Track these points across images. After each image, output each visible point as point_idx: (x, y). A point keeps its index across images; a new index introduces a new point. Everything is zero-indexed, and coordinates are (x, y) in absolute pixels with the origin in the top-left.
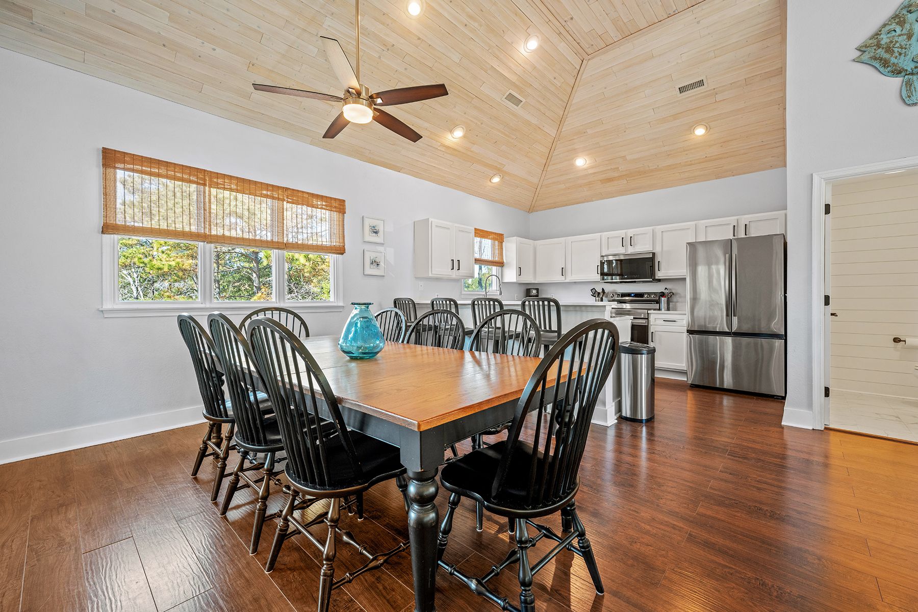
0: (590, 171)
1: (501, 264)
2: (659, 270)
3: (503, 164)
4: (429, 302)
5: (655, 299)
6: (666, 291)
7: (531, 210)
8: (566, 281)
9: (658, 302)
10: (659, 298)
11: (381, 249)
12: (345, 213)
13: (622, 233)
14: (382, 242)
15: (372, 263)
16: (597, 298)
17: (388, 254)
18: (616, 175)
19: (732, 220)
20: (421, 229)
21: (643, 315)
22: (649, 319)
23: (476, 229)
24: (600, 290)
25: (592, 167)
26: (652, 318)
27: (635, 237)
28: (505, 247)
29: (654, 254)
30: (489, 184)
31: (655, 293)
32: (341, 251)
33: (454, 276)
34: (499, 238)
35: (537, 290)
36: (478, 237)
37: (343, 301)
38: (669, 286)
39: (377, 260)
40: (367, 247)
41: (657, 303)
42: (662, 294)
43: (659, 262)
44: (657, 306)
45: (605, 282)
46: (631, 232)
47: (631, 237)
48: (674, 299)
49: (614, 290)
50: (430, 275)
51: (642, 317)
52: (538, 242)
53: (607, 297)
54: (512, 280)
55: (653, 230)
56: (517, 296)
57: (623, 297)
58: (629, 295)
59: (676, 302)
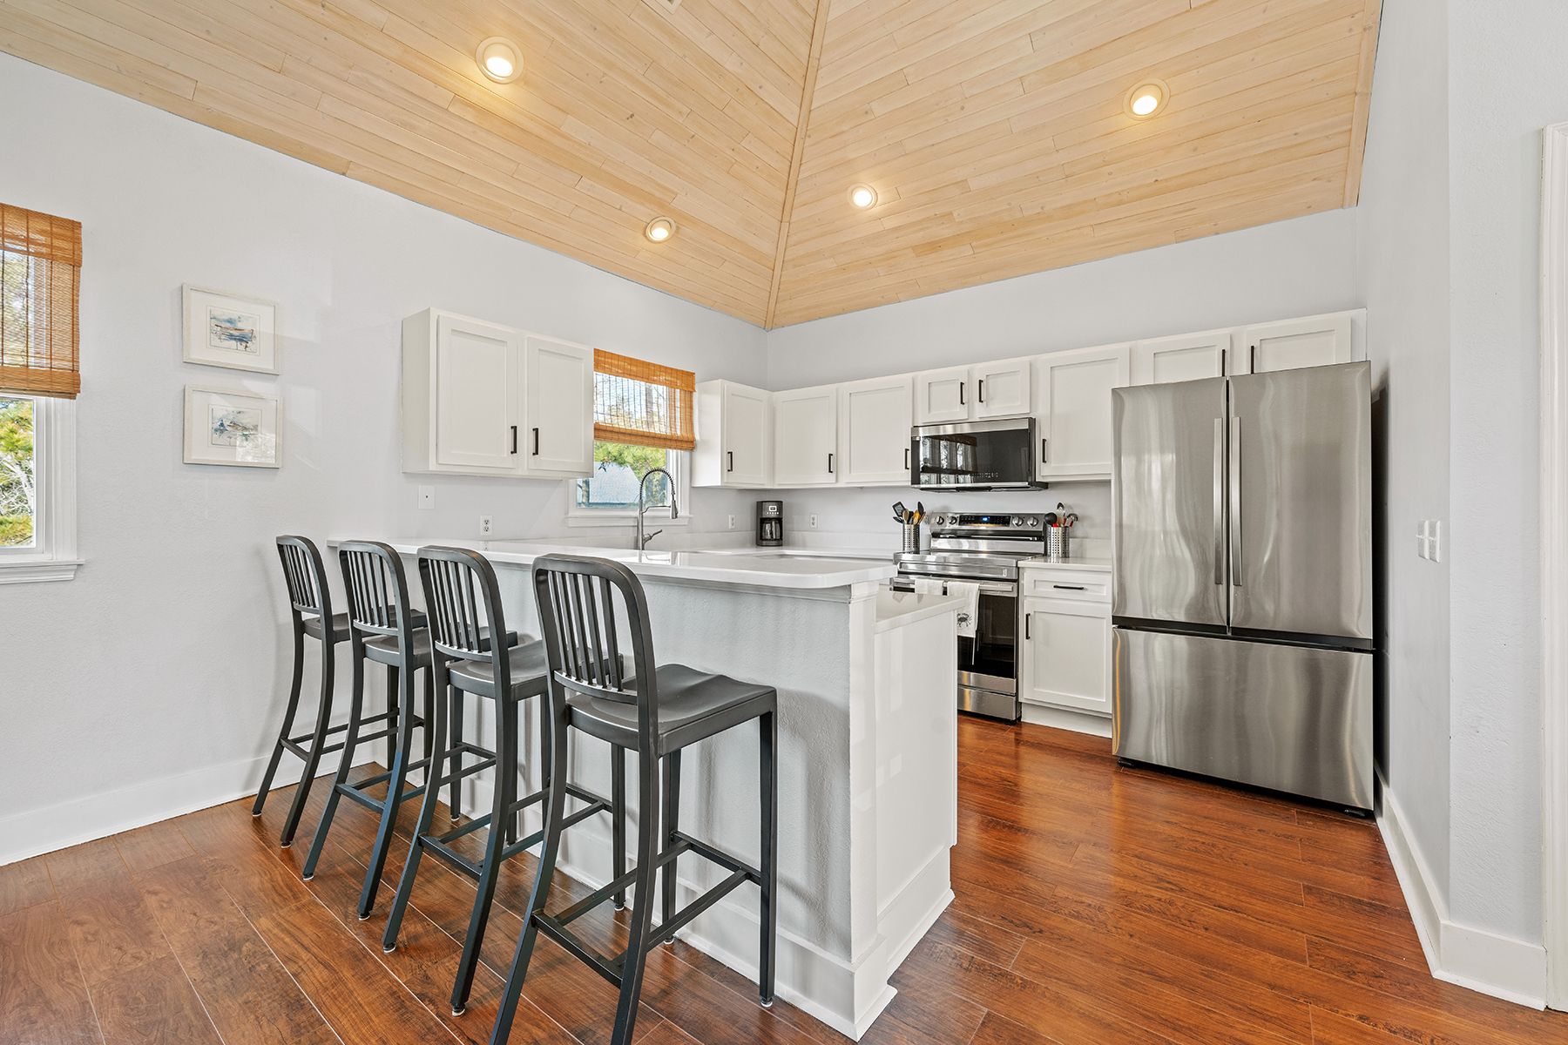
0: (890, 223)
1: (688, 444)
2: (1044, 461)
3: (673, 192)
5: (1034, 529)
6: (1060, 512)
7: (769, 323)
8: (838, 485)
9: (1042, 537)
10: (1045, 528)
11: (263, 387)
12: (80, 262)
13: (959, 372)
14: (268, 366)
15: (222, 429)
16: (906, 526)
17: (293, 404)
18: (945, 231)
19: (1219, 337)
21: (1005, 571)
22: (1021, 582)
23: (597, 352)
24: (913, 508)
25: (890, 213)
26: (1027, 580)
27: (990, 381)
28: (700, 406)
29: (1032, 422)
30: (642, 242)
31: (1035, 517)
33: (522, 472)
34: (684, 382)
35: (779, 504)
36: (604, 370)
37: (81, 548)
38: (1066, 497)
39: (246, 420)
40: (197, 379)
41: (1040, 539)
42: (1052, 520)
43: (1044, 440)
44: (1038, 547)
45: (922, 489)
46: (980, 370)
47: (981, 382)
48: (1079, 529)
50: (433, 467)
51: (1004, 576)
52: (780, 396)
53: (925, 530)
54: (716, 481)
55: (1031, 365)
56: (733, 519)
57: (964, 524)
58: (977, 519)
59: (1083, 538)
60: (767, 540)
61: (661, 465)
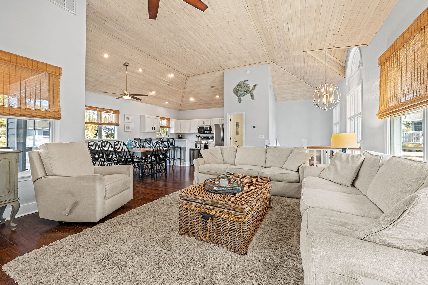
0: (195, 102)
1: (169, 127)
2: (212, 131)
3: (169, 99)
4: (145, 139)
7: (180, 110)
8: (189, 133)
11: (130, 124)
12: (119, 114)
13: (203, 120)
14: (130, 122)
15: (127, 128)
16: (198, 138)
17: (132, 125)
18: (201, 103)
20: (143, 118)
23: (160, 117)
25: (195, 101)
26: (209, 143)
28: (171, 122)
29: (210, 126)
30: (165, 104)
32: (118, 125)
33: (153, 132)
34: (169, 120)
35: (182, 135)
36: (160, 119)
37: (119, 139)
39: (129, 127)
40: (125, 123)
43: (212, 128)
46: (205, 120)
49: (202, 136)
50: (145, 131)
52: (181, 121)
53: (200, 138)
54: (173, 132)
55: (210, 120)
56: (175, 137)
57: (204, 138)
58: (206, 137)
61: (166, 130)
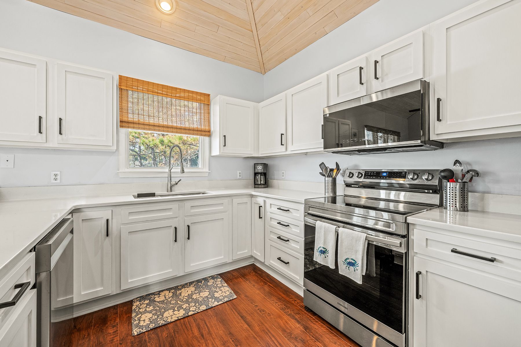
1: (208, 133)
2: (439, 120)
5: (429, 183)
6: (457, 168)
8: (287, 153)
9: (437, 190)
10: (441, 182)
13: (360, 60)
16: (326, 178)
22: (411, 237)
24: (331, 165)
26: (416, 236)
29: (426, 85)
31: (430, 173)
34: (203, 99)
35: (266, 165)
41: (435, 192)
42: (449, 175)
43: (439, 100)
44: (435, 199)
45: (335, 152)
46: (375, 52)
47: (376, 62)
48: (479, 184)
49: (356, 166)
55: (424, 35)
56: (240, 173)
57: (368, 178)
58: (377, 174)
59: (484, 193)
60: (258, 185)
